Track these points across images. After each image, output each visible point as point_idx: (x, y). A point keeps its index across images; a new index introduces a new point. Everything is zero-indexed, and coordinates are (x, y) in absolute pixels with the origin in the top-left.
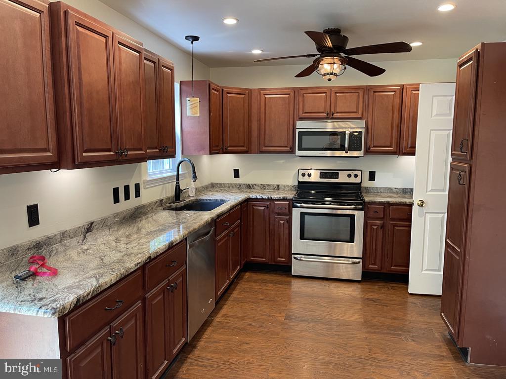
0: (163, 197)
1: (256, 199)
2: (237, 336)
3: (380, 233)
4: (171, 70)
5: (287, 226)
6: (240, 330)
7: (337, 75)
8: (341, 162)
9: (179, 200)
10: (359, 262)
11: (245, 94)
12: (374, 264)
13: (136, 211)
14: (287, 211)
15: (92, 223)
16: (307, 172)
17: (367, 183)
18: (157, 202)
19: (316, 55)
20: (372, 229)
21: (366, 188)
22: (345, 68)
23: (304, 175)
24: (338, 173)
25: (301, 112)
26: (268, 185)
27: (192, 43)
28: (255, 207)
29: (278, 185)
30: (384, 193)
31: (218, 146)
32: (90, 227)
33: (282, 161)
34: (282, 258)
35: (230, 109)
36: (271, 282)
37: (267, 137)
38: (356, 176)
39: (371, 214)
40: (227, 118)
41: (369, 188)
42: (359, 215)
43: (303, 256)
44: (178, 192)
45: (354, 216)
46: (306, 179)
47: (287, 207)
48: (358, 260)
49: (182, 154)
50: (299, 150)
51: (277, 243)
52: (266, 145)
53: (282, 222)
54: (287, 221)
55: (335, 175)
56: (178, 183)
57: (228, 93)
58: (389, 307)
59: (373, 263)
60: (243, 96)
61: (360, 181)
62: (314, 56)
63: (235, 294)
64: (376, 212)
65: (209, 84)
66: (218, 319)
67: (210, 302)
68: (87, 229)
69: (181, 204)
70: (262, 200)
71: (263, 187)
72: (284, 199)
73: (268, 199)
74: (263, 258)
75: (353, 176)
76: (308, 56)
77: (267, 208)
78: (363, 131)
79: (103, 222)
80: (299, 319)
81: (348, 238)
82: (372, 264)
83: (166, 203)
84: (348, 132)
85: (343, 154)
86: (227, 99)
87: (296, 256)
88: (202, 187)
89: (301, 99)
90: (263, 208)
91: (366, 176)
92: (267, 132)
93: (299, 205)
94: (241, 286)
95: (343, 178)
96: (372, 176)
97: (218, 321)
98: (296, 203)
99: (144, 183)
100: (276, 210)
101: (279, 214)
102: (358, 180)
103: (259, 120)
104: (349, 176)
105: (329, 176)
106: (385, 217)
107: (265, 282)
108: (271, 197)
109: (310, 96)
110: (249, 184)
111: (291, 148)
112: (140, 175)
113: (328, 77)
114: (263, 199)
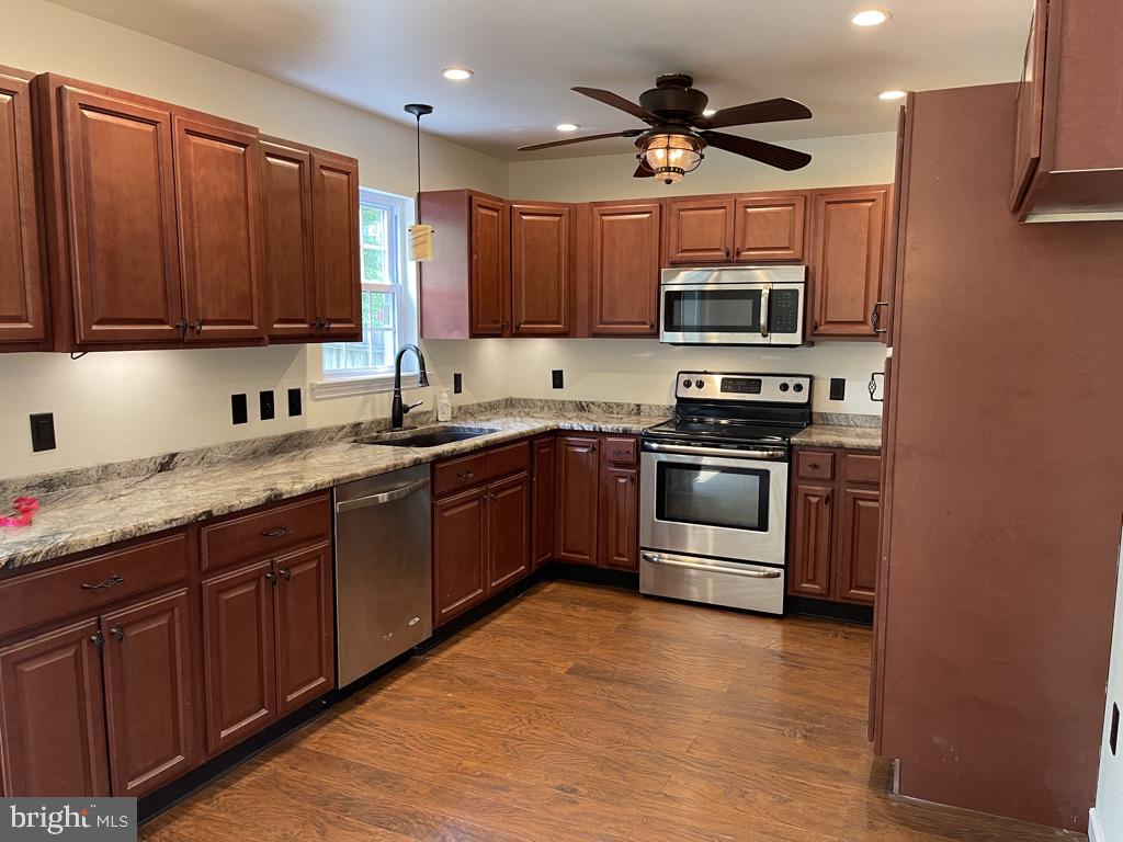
0: (366, 417)
1: (572, 432)
2: (449, 691)
3: (825, 512)
4: (347, 173)
5: (630, 489)
6: (465, 682)
7: (683, 173)
8: (771, 357)
9: (400, 425)
10: (778, 575)
11: (560, 215)
12: (813, 581)
13: (287, 440)
14: (632, 459)
15: (173, 456)
16: (694, 379)
17: (823, 404)
18: (344, 427)
19: (641, 131)
20: (807, 503)
21: (822, 415)
22: (702, 157)
23: (688, 384)
24: (760, 381)
25: (673, 249)
26: (618, 405)
27: (418, 119)
28: (570, 449)
29: (639, 406)
30: (861, 427)
31: (497, 322)
32: (168, 463)
33: (648, 355)
34: (623, 556)
35: (526, 246)
36: (590, 604)
37: (606, 303)
38: (798, 388)
39: (805, 470)
40: (520, 264)
41: (830, 414)
42: (779, 472)
43: (664, 555)
44: (399, 410)
45: (767, 472)
46: (693, 393)
47: (631, 449)
48: (776, 570)
49: (422, 336)
50: (666, 330)
51: (612, 525)
52: (604, 320)
53: (622, 481)
54: (632, 479)
55: (753, 385)
56: (398, 392)
57: (522, 214)
58: (804, 672)
59: (810, 577)
60: (557, 219)
61: (806, 400)
62: (637, 133)
63: (503, 620)
64: (815, 466)
65: (471, 197)
66: (436, 660)
67: (412, 623)
68: (161, 464)
69: (407, 434)
70: (583, 433)
71: (609, 408)
72: (626, 433)
73: (594, 432)
74: (585, 554)
75: (791, 388)
76: (626, 134)
77: (594, 449)
78: (801, 288)
79: (201, 456)
80: (596, 675)
81: (755, 522)
82: (809, 581)
83: (370, 429)
84: (765, 292)
85: (757, 338)
86: (520, 227)
87: (649, 554)
88: (480, 405)
89: (674, 221)
90: (585, 450)
91: (824, 388)
92: (605, 293)
93: (655, 446)
94: (528, 605)
95: (770, 393)
96: (838, 390)
97: (434, 664)
98: (648, 441)
99: (313, 390)
100: (610, 456)
101: (617, 465)
102: (802, 398)
103: (591, 269)
104: (784, 387)
105: (742, 386)
106: (837, 477)
107: (576, 602)
108: (600, 429)
109: (691, 216)
110: (580, 403)
111: (652, 326)
112: (303, 373)
113: (665, 175)
114: (584, 431)
